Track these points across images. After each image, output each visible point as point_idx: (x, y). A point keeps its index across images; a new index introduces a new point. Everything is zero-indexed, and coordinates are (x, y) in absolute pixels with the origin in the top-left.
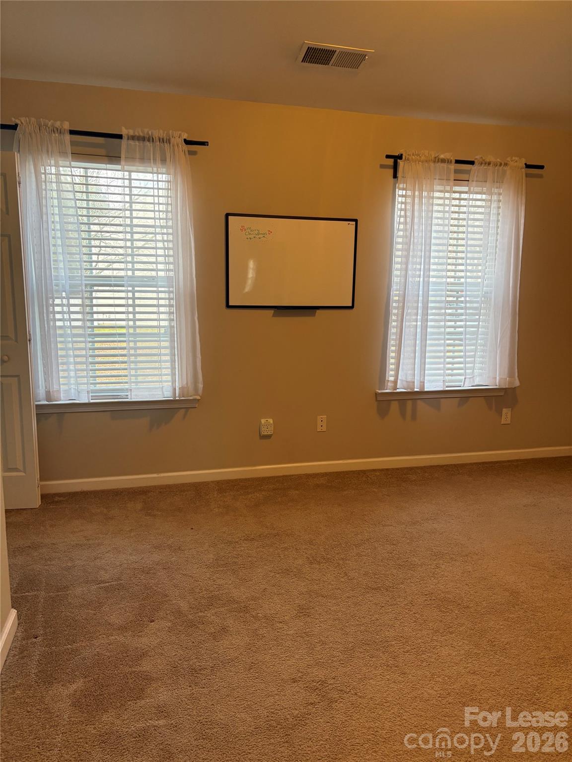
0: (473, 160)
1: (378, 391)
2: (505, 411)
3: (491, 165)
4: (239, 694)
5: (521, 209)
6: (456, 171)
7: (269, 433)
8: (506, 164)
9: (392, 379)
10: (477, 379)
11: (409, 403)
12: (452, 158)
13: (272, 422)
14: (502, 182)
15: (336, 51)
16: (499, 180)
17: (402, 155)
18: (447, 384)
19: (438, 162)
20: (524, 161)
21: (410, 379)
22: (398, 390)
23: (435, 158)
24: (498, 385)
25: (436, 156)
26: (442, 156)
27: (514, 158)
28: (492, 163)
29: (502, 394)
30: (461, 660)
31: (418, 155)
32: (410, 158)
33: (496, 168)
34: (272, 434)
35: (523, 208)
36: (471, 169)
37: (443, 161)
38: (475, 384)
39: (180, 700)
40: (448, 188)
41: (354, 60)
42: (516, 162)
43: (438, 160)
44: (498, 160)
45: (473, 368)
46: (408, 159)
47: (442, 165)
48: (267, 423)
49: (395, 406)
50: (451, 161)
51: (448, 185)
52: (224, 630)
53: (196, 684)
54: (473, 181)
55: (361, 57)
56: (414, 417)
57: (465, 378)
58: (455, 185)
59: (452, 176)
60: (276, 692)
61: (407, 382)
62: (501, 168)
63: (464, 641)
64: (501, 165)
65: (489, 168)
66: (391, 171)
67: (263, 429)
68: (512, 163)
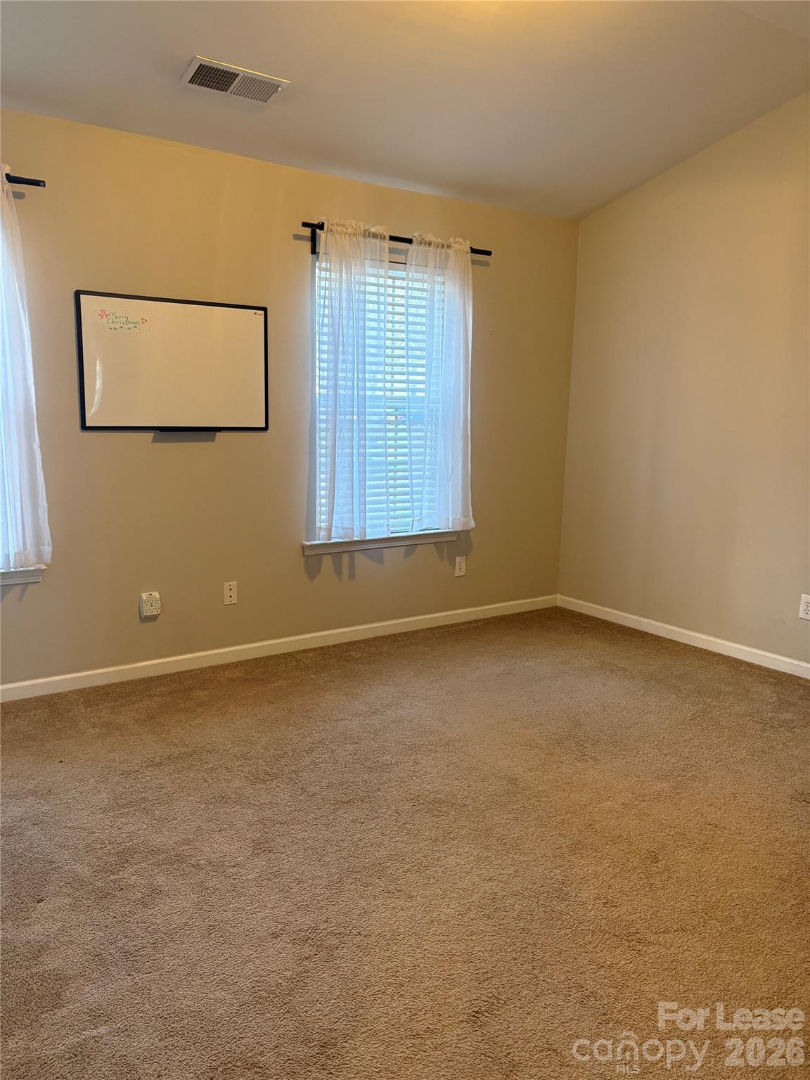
0: (410, 238)
1: (305, 543)
2: (458, 559)
3: (432, 246)
4: (203, 969)
5: (469, 304)
6: (391, 251)
7: (155, 613)
8: (449, 246)
9: (323, 525)
10: (426, 521)
11: (345, 557)
12: (385, 233)
13: (158, 596)
14: (446, 269)
15: (238, 74)
16: (442, 266)
17: (323, 224)
18: (392, 529)
19: (369, 237)
20: (468, 244)
21: (347, 524)
22: (333, 541)
23: (365, 231)
24: (450, 527)
25: (366, 229)
26: (373, 230)
27: (457, 239)
28: (433, 243)
29: (455, 538)
30: (472, 868)
31: (343, 226)
32: (334, 229)
33: (438, 250)
34: (159, 614)
35: (471, 303)
36: (408, 249)
37: (375, 236)
38: (424, 527)
39: (120, 996)
40: (382, 272)
41: (263, 90)
42: (460, 244)
43: (369, 233)
44: (439, 240)
45: (421, 508)
46: (331, 231)
47: (374, 240)
48: (151, 599)
49: (327, 562)
50: (385, 237)
51: (382, 268)
52: (156, 891)
53: (138, 970)
54: (411, 265)
55: (272, 88)
56: (352, 575)
57: (413, 521)
58: (390, 269)
59: (386, 256)
60: (255, 955)
61: (343, 528)
62: (444, 250)
63: (470, 846)
64: (443, 246)
65: (429, 249)
66: (308, 244)
67: (145, 607)
68: (455, 246)
